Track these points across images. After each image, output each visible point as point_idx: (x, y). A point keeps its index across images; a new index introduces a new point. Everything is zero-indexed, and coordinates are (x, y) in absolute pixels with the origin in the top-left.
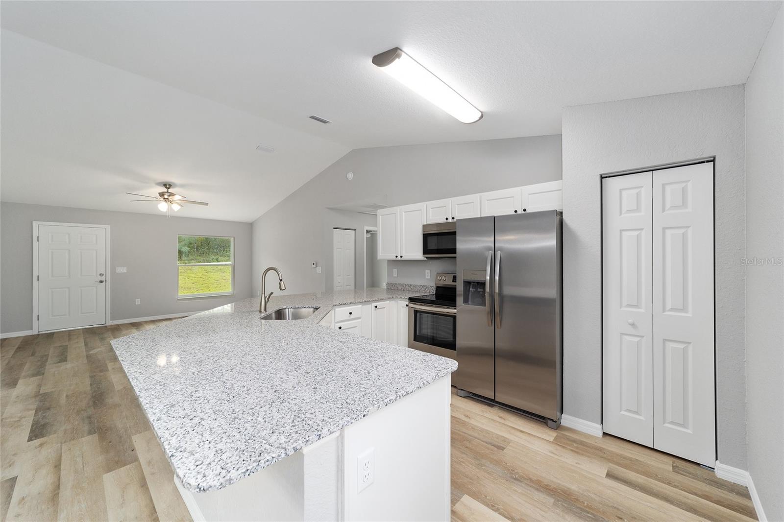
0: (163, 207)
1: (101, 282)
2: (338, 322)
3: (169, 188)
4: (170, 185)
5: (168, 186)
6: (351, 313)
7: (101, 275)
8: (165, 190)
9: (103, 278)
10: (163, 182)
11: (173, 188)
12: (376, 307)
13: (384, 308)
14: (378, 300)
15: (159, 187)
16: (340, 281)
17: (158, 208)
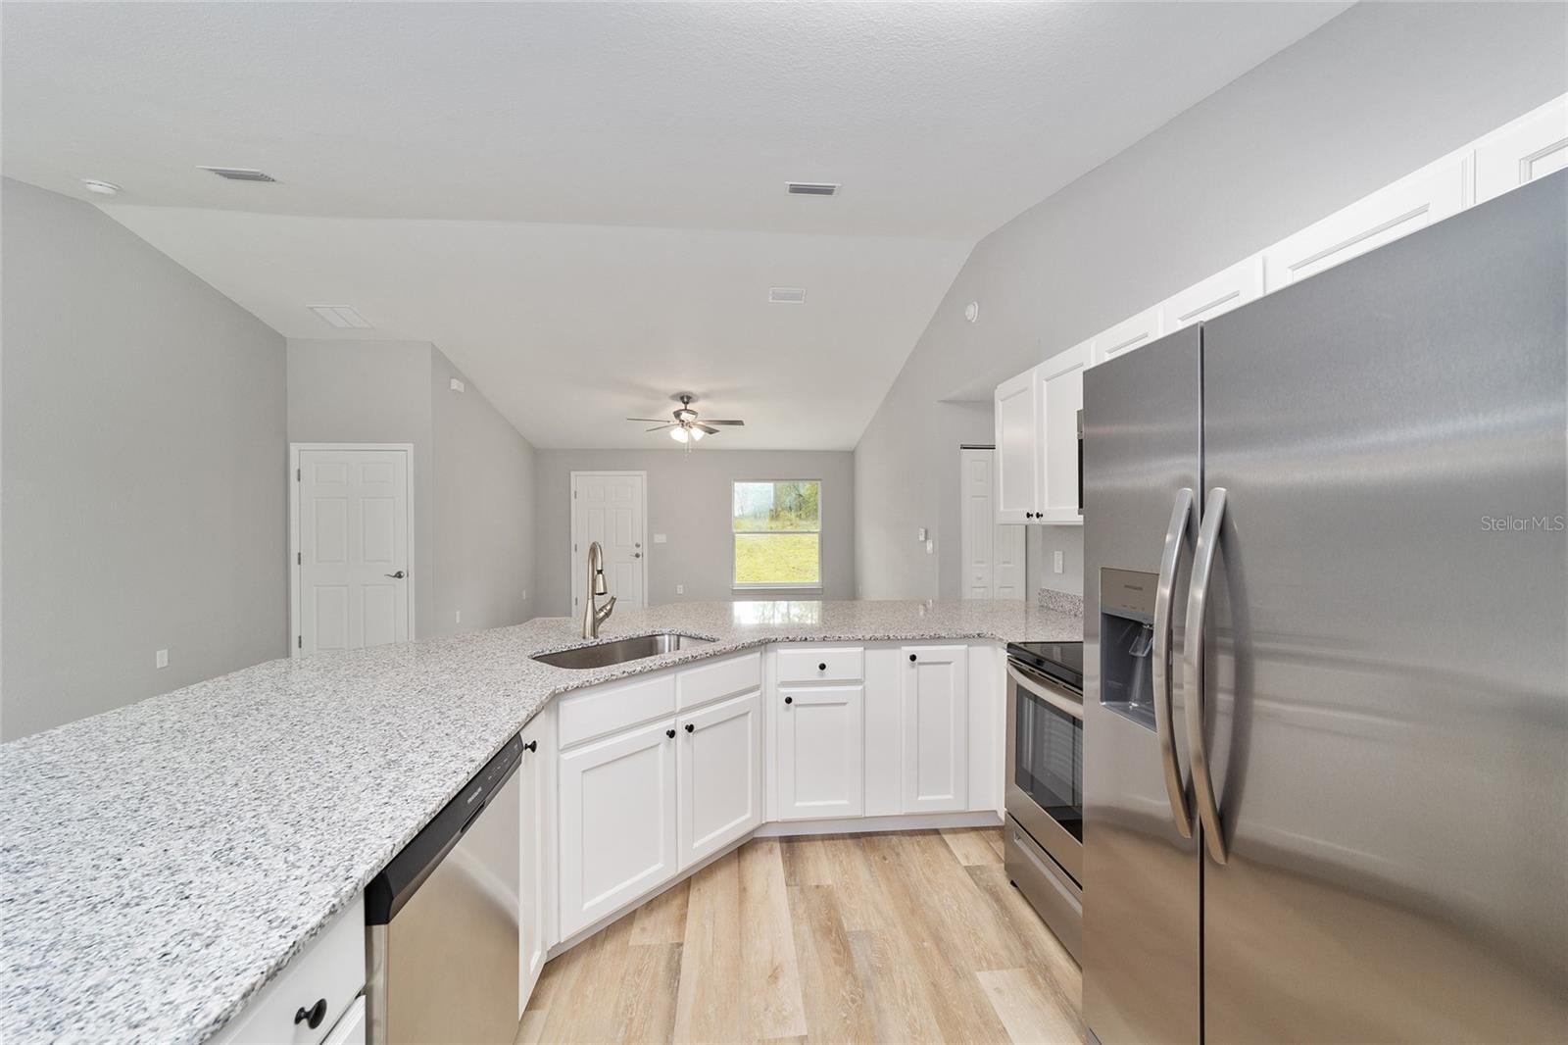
0: (679, 435)
1: (637, 556)
2: (785, 684)
3: (687, 403)
4: (689, 398)
5: (686, 399)
6: (823, 667)
7: (638, 546)
8: (682, 406)
9: (640, 552)
10: (677, 394)
11: (693, 402)
12: (913, 658)
13: (949, 663)
14: (922, 640)
15: (676, 402)
16: (980, 576)
17: (670, 436)
